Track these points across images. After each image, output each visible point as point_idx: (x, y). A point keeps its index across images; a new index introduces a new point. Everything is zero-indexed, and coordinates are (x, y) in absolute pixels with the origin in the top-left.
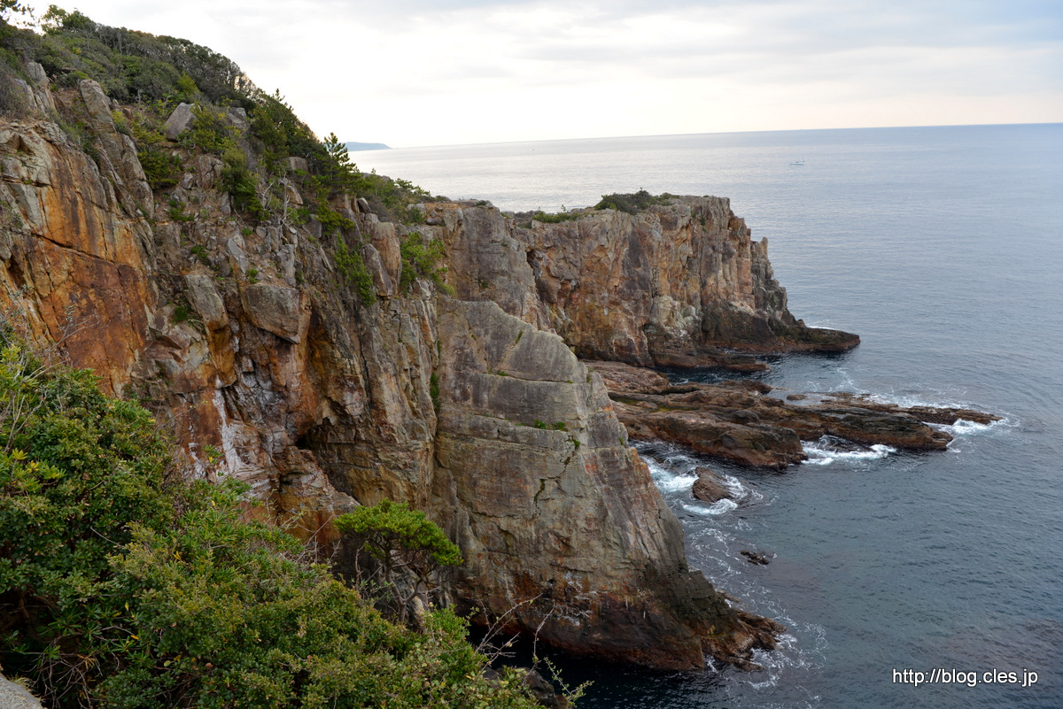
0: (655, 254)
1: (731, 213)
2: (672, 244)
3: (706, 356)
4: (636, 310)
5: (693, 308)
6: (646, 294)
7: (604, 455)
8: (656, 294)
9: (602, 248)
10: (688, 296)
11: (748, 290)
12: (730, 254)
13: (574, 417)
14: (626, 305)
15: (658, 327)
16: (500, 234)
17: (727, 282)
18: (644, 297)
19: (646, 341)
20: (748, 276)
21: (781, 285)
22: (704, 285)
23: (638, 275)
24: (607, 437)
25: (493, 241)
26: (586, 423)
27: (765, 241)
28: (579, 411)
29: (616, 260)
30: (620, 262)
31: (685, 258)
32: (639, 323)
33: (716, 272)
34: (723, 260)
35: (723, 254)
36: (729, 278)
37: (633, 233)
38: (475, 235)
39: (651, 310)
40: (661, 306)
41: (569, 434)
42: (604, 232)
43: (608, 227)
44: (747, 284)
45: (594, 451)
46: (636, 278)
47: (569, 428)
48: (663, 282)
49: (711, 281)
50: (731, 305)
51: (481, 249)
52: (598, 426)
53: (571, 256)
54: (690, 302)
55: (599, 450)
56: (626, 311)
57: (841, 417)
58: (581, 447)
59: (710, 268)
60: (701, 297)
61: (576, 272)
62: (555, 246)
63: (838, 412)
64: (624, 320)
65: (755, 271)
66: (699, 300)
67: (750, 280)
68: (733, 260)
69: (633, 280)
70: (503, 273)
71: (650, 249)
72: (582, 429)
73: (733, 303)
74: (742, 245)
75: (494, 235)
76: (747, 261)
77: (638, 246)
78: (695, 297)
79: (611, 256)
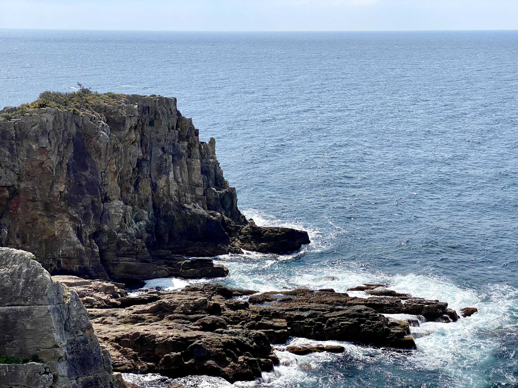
1: (179, 114)
5: (145, 212)
6: (96, 199)
8: (106, 199)
10: (140, 199)
12: (180, 156)
14: (73, 212)
15: (111, 236)
18: (93, 202)
19: (97, 250)
22: (154, 187)
23: (86, 179)
27: (212, 141)
30: (64, 166)
31: (135, 160)
32: (88, 231)
33: (168, 174)
34: (173, 161)
36: (180, 180)
37: (78, 133)
39: (102, 216)
40: (112, 211)
42: (45, 132)
43: (50, 127)
44: (198, 186)
46: (84, 183)
48: (113, 187)
49: (161, 183)
50: (184, 208)
54: (142, 206)
56: (73, 219)
57: (305, 314)
60: (153, 200)
63: (302, 310)
65: (205, 172)
66: (151, 203)
67: (201, 181)
68: (183, 161)
73: (186, 205)
76: (197, 164)
78: (147, 200)
79: (54, 159)
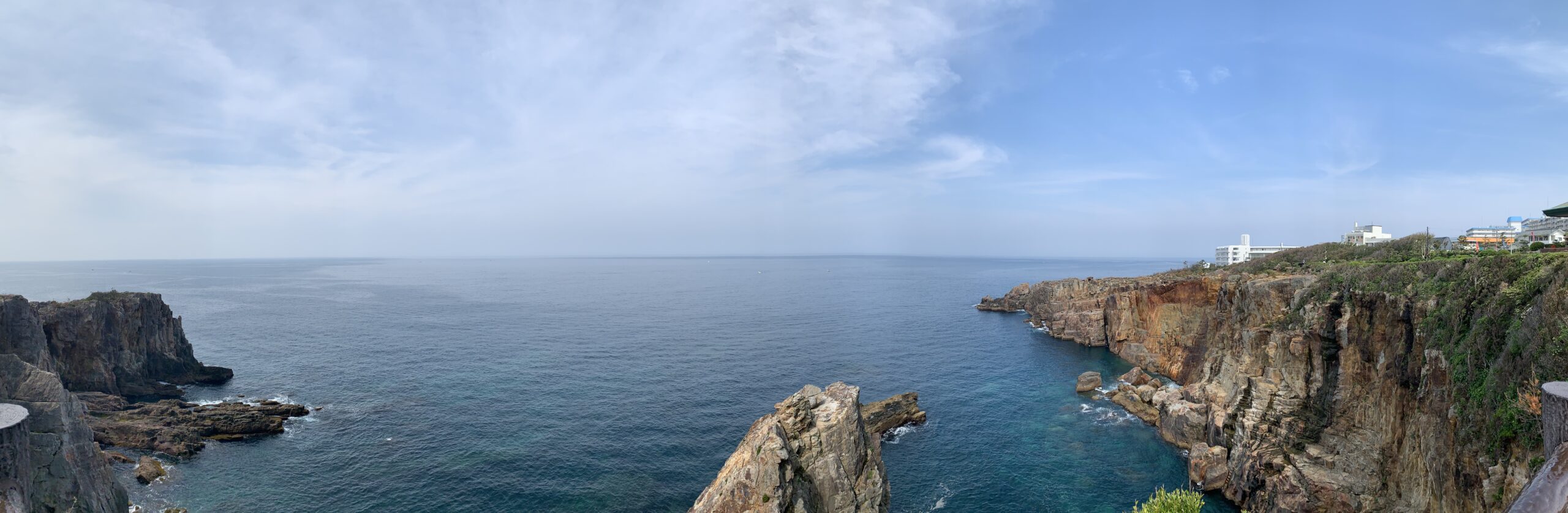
0: (120, 326)
1: (162, 302)
2: (130, 320)
3: (150, 385)
4: (109, 359)
5: (142, 357)
6: (115, 349)
7: (78, 448)
8: (121, 349)
9: (89, 323)
10: (139, 350)
11: (172, 346)
12: (162, 325)
13: (60, 424)
14: (103, 356)
15: (122, 369)
16: (27, 314)
17: (160, 341)
18: (114, 351)
19: (115, 378)
20: (172, 338)
21: (189, 343)
22: (148, 343)
23: (110, 338)
24: (80, 436)
25: (22, 319)
26: (67, 427)
27: (180, 318)
28: (63, 420)
29: (98, 329)
30: (100, 331)
31: (137, 328)
32: (111, 367)
33: (155, 335)
34: (159, 328)
35: (159, 325)
36: (162, 339)
37: (108, 313)
38: (11, 315)
39: (118, 359)
40: (124, 356)
41: (57, 435)
42: (91, 314)
43: (94, 310)
44: (172, 342)
45: (72, 445)
46: (109, 340)
47: (57, 432)
48: (125, 342)
49: (152, 341)
50: (164, 355)
51: (14, 324)
52: (75, 429)
53: (71, 327)
54: (140, 353)
55: (75, 445)
56: (103, 360)
57: (222, 417)
58: (64, 444)
59: (152, 334)
60: (147, 350)
61: (74, 337)
62: (62, 321)
63: (220, 415)
64: (102, 366)
65: (176, 335)
66: (145, 352)
67: (173, 340)
68: (164, 328)
69: (107, 341)
70: (27, 338)
72: (65, 431)
73: (165, 353)
74: (168, 320)
75: (23, 315)
76: (171, 329)
77: (110, 320)
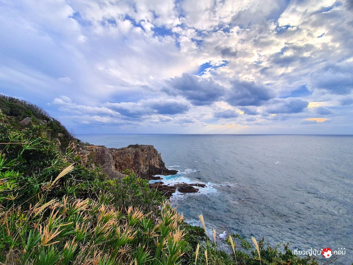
1: (154, 148)
2: (143, 154)
3: (150, 177)
4: (136, 169)
8: (140, 165)
9: (129, 156)
10: (146, 165)
11: (158, 163)
14: (133, 168)
16: (107, 153)
17: (154, 162)
18: (138, 166)
20: (158, 161)
21: (164, 162)
22: (149, 162)
25: (105, 154)
27: (160, 154)
30: (132, 159)
31: (146, 157)
32: (136, 171)
34: (153, 157)
37: (135, 152)
38: (101, 153)
39: (139, 169)
40: (141, 167)
42: (129, 152)
48: (141, 162)
49: (151, 162)
51: (102, 156)
53: (122, 157)
59: (151, 159)
61: (123, 161)
62: (118, 155)
65: (159, 159)
66: (148, 166)
68: (155, 157)
69: (135, 162)
70: (107, 162)
71: (139, 156)
73: (155, 166)
74: (156, 154)
76: (157, 158)
77: (136, 155)
78: (148, 165)
79: (131, 157)
